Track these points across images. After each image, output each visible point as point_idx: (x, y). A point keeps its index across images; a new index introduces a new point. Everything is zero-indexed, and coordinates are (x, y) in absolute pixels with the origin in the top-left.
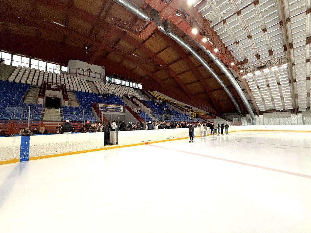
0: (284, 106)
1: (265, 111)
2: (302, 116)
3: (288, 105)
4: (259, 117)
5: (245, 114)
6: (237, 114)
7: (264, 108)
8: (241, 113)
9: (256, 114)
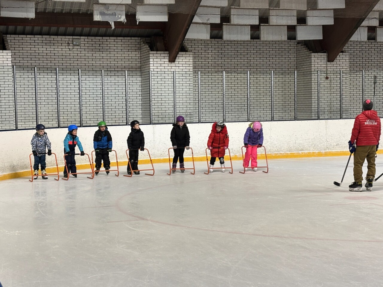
1: (30, 15)
2: (192, 70)
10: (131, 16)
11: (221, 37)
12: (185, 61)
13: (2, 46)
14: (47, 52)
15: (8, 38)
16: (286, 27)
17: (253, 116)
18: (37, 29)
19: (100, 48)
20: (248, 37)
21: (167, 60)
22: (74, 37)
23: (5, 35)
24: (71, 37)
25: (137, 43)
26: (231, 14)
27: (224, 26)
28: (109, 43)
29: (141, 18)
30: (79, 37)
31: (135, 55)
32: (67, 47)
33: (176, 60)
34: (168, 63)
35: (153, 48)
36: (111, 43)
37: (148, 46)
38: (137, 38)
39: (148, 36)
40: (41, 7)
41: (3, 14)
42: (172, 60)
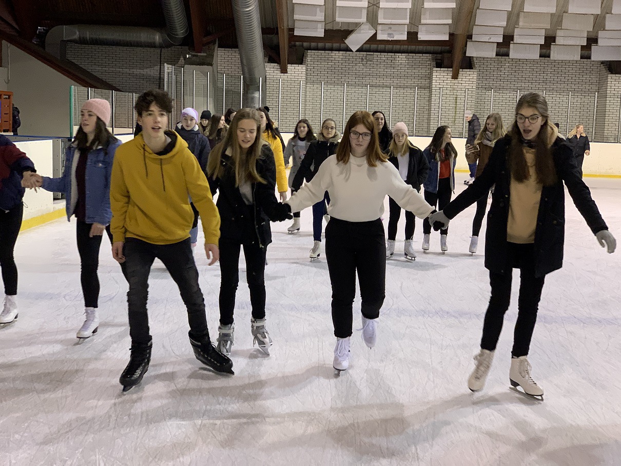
0: (416, 15)
1: (321, 34)
2: (475, 87)
3: (435, 12)
4: (287, 73)
5: (208, 43)
6: (154, 43)
7: (320, 16)
8: (185, 38)
9: (273, 54)
10: (413, 35)
11: (508, 55)
12: (468, 78)
13: (300, 61)
14: (342, 66)
15: (308, 54)
16: (580, 47)
19: (391, 63)
20: (537, 56)
21: (450, 77)
22: (368, 53)
23: (306, 51)
24: (366, 53)
25: (428, 60)
26: (515, 34)
27: (511, 44)
28: (400, 59)
29: (421, 37)
30: (372, 53)
31: (424, 71)
32: (361, 62)
33: (459, 77)
35: (439, 65)
37: (435, 63)
39: (441, 53)
40: (329, 27)
41: (296, 33)
42: (455, 77)
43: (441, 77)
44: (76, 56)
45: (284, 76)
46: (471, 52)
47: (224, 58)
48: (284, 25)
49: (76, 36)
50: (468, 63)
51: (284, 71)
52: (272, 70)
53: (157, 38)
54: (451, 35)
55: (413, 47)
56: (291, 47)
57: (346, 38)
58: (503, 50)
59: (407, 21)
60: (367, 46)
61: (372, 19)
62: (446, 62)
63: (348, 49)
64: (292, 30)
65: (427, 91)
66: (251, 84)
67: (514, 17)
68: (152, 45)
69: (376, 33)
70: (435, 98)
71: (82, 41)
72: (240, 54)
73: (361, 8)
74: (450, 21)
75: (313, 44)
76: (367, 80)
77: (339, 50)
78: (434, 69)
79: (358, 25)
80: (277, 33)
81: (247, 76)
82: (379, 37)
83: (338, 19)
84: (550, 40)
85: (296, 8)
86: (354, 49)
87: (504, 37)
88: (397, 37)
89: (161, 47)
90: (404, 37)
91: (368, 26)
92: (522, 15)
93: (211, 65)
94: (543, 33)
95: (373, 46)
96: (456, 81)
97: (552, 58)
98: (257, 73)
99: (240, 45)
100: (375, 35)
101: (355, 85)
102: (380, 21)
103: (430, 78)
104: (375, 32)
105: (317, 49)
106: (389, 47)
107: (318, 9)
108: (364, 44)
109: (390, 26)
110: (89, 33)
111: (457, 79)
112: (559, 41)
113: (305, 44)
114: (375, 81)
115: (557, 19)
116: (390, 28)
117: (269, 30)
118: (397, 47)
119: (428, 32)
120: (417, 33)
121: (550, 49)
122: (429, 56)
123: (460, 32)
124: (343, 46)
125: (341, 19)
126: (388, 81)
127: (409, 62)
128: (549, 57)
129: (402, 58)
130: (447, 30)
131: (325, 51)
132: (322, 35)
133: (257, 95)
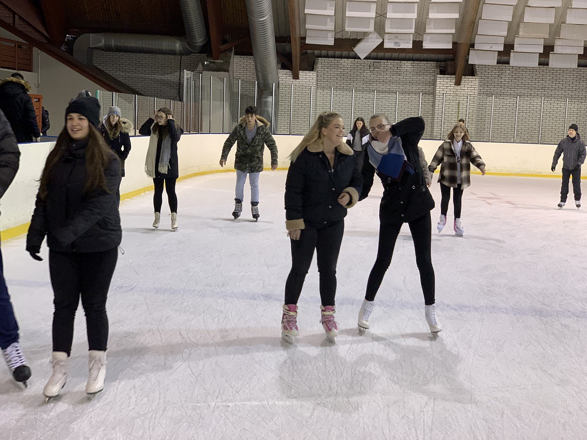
0: (421, 26)
1: (331, 42)
2: (477, 93)
3: (439, 22)
4: (298, 79)
5: (226, 51)
6: (175, 51)
7: (330, 26)
8: (203, 46)
9: (286, 61)
10: (418, 44)
11: (508, 63)
12: (470, 84)
13: (311, 68)
14: (351, 73)
15: (319, 61)
16: (577, 56)
17: (543, 140)
18: (338, 53)
19: (398, 71)
20: (536, 64)
21: (453, 83)
22: (375, 61)
23: (317, 58)
24: (373, 61)
25: (432, 67)
26: (515, 43)
27: (511, 53)
28: (406, 66)
29: (427, 45)
30: (379, 61)
31: (428, 78)
32: (368, 69)
33: (462, 84)
34: (454, 86)
35: (443, 72)
36: (408, 66)
37: (439, 70)
38: (432, 63)
39: (444, 61)
40: (339, 36)
41: (308, 42)
42: (458, 83)
43: (444, 84)
44: (103, 62)
45: (296, 82)
46: (474, 59)
47: (240, 65)
48: (297, 34)
49: (102, 44)
50: (471, 71)
51: (296, 77)
52: (285, 76)
53: (178, 45)
54: (454, 44)
55: (417, 56)
56: (303, 54)
57: (355, 46)
58: (504, 58)
59: (413, 31)
60: (375, 54)
61: (380, 28)
62: (449, 69)
63: (356, 57)
64: (304, 38)
65: (431, 97)
66: (264, 89)
67: (514, 27)
68: (172, 53)
69: (383, 42)
70: (439, 103)
71: (108, 49)
72: (255, 61)
73: (370, 18)
74: (453, 31)
75: (324, 52)
76: (374, 86)
77: (348, 57)
78: (438, 76)
79: (366, 34)
80: (290, 42)
81: (261, 81)
82: (386, 46)
83: (347, 29)
84: (549, 49)
85: (308, 18)
86: (362, 57)
87: (505, 46)
88: (403, 46)
89: (181, 54)
90: (410, 46)
91: (376, 35)
92: (522, 25)
93: (228, 71)
94: (542, 42)
95: (380, 54)
96: (458, 87)
97: (550, 66)
98: (271, 79)
99: (254, 53)
100: (382, 43)
101: (363, 91)
102: (387, 30)
103: (434, 84)
104: (382, 40)
105: (327, 56)
106: (395, 55)
107: (329, 20)
108: (372, 52)
109: (397, 35)
110: (114, 41)
111: (460, 85)
112: (557, 49)
113: (316, 52)
114: (382, 87)
115: (555, 30)
116: (397, 37)
117: (282, 39)
118: (403, 55)
119: (432, 41)
120: (422, 42)
121: (549, 58)
122: (433, 64)
123: (462, 41)
124: (351, 54)
125: (350, 28)
126: (394, 87)
127: (414, 69)
128: (547, 65)
129: (408, 65)
130: (450, 39)
131: (335, 58)
132: (332, 44)
133: (271, 100)
